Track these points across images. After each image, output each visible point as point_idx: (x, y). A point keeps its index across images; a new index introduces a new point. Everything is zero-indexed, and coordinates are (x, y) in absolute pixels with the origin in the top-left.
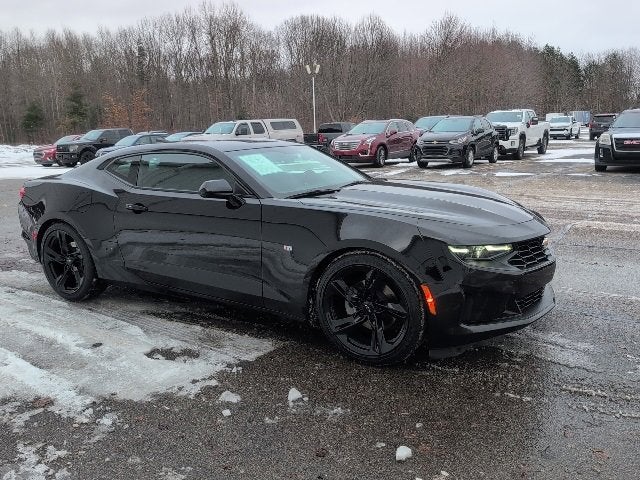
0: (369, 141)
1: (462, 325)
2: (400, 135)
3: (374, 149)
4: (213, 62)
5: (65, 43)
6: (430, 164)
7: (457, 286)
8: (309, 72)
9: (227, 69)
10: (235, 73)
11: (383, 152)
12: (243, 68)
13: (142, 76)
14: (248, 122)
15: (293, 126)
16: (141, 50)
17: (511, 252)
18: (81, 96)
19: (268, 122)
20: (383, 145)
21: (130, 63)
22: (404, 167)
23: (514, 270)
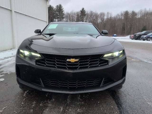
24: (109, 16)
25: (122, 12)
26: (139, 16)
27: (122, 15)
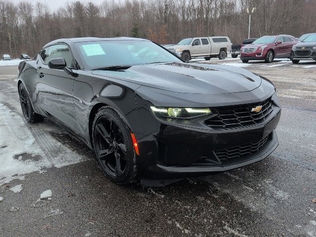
0: (263, 48)
1: (158, 165)
2: (284, 44)
3: (266, 52)
4: (200, 11)
5: (132, 5)
6: (300, 61)
7: (152, 136)
8: (248, 12)
9: (207, 13)
10: (211, 15)
11: (271, 54)
12: (216, 13)
13: (166, 19)
14: (200, 38)
15: (225, 40)
16: (166, 5)
17: (209, 115)
18: (137, 29)
19: (211, 38)
20: (272, 50)
21: (161, 12)
22: (284, 63)
23: (207, 129)
24: (44, 12)
25: (70, 5)
26: (103, 14)
27: (70, 10)
